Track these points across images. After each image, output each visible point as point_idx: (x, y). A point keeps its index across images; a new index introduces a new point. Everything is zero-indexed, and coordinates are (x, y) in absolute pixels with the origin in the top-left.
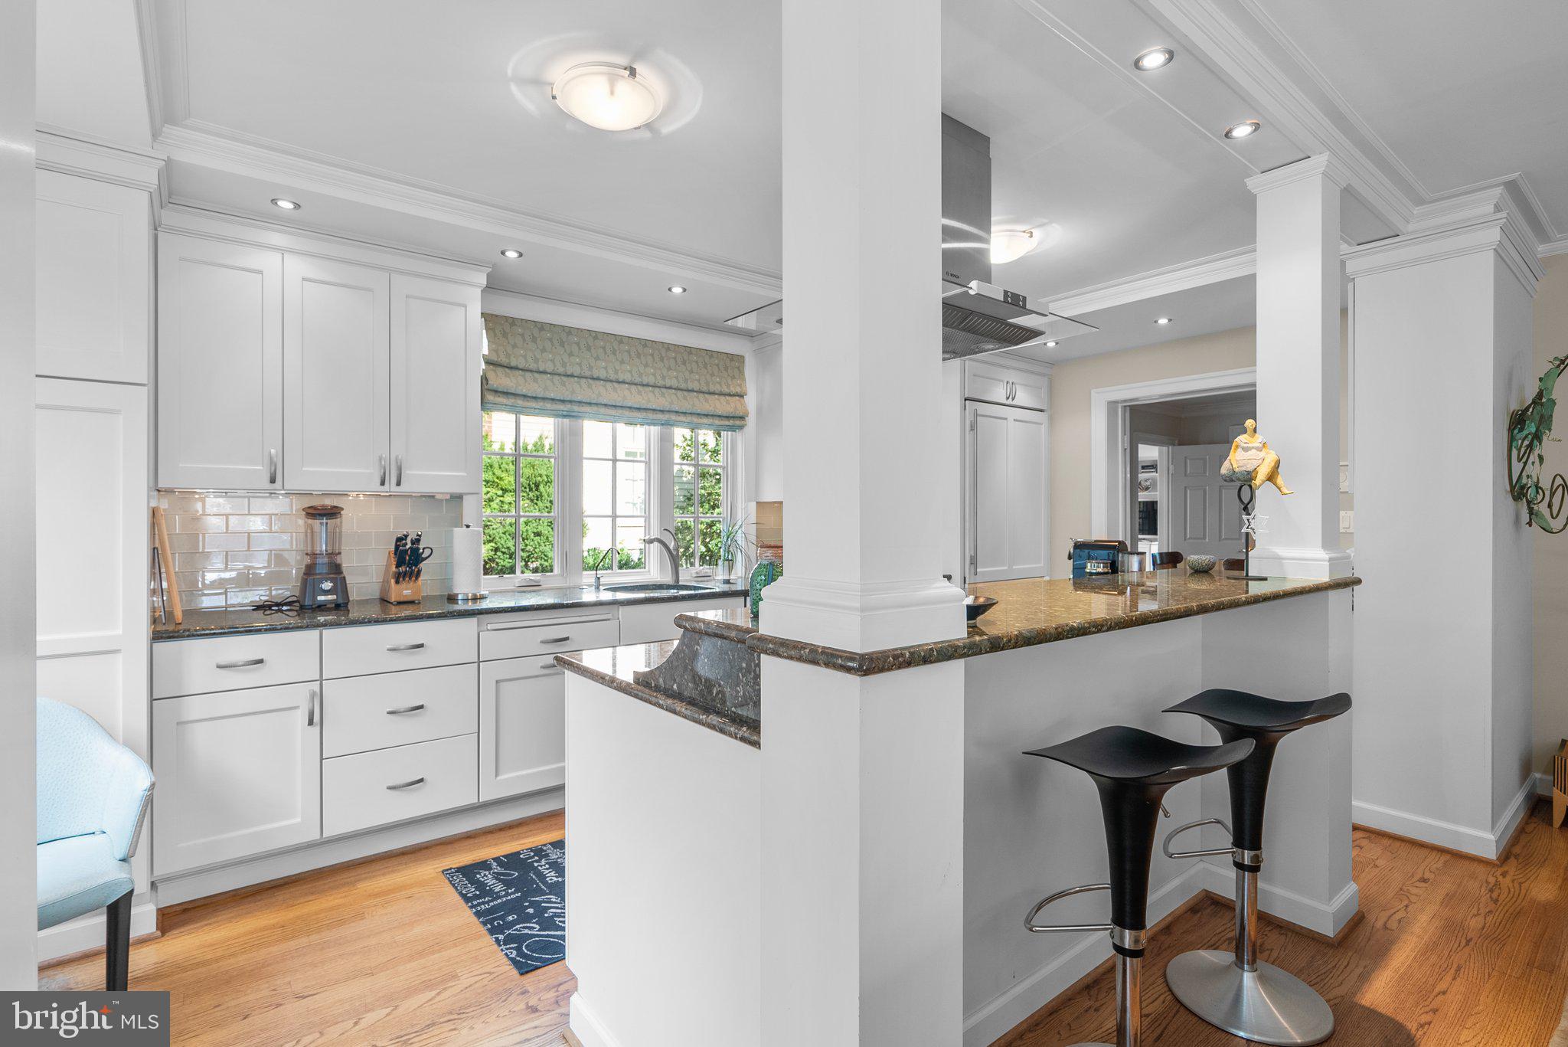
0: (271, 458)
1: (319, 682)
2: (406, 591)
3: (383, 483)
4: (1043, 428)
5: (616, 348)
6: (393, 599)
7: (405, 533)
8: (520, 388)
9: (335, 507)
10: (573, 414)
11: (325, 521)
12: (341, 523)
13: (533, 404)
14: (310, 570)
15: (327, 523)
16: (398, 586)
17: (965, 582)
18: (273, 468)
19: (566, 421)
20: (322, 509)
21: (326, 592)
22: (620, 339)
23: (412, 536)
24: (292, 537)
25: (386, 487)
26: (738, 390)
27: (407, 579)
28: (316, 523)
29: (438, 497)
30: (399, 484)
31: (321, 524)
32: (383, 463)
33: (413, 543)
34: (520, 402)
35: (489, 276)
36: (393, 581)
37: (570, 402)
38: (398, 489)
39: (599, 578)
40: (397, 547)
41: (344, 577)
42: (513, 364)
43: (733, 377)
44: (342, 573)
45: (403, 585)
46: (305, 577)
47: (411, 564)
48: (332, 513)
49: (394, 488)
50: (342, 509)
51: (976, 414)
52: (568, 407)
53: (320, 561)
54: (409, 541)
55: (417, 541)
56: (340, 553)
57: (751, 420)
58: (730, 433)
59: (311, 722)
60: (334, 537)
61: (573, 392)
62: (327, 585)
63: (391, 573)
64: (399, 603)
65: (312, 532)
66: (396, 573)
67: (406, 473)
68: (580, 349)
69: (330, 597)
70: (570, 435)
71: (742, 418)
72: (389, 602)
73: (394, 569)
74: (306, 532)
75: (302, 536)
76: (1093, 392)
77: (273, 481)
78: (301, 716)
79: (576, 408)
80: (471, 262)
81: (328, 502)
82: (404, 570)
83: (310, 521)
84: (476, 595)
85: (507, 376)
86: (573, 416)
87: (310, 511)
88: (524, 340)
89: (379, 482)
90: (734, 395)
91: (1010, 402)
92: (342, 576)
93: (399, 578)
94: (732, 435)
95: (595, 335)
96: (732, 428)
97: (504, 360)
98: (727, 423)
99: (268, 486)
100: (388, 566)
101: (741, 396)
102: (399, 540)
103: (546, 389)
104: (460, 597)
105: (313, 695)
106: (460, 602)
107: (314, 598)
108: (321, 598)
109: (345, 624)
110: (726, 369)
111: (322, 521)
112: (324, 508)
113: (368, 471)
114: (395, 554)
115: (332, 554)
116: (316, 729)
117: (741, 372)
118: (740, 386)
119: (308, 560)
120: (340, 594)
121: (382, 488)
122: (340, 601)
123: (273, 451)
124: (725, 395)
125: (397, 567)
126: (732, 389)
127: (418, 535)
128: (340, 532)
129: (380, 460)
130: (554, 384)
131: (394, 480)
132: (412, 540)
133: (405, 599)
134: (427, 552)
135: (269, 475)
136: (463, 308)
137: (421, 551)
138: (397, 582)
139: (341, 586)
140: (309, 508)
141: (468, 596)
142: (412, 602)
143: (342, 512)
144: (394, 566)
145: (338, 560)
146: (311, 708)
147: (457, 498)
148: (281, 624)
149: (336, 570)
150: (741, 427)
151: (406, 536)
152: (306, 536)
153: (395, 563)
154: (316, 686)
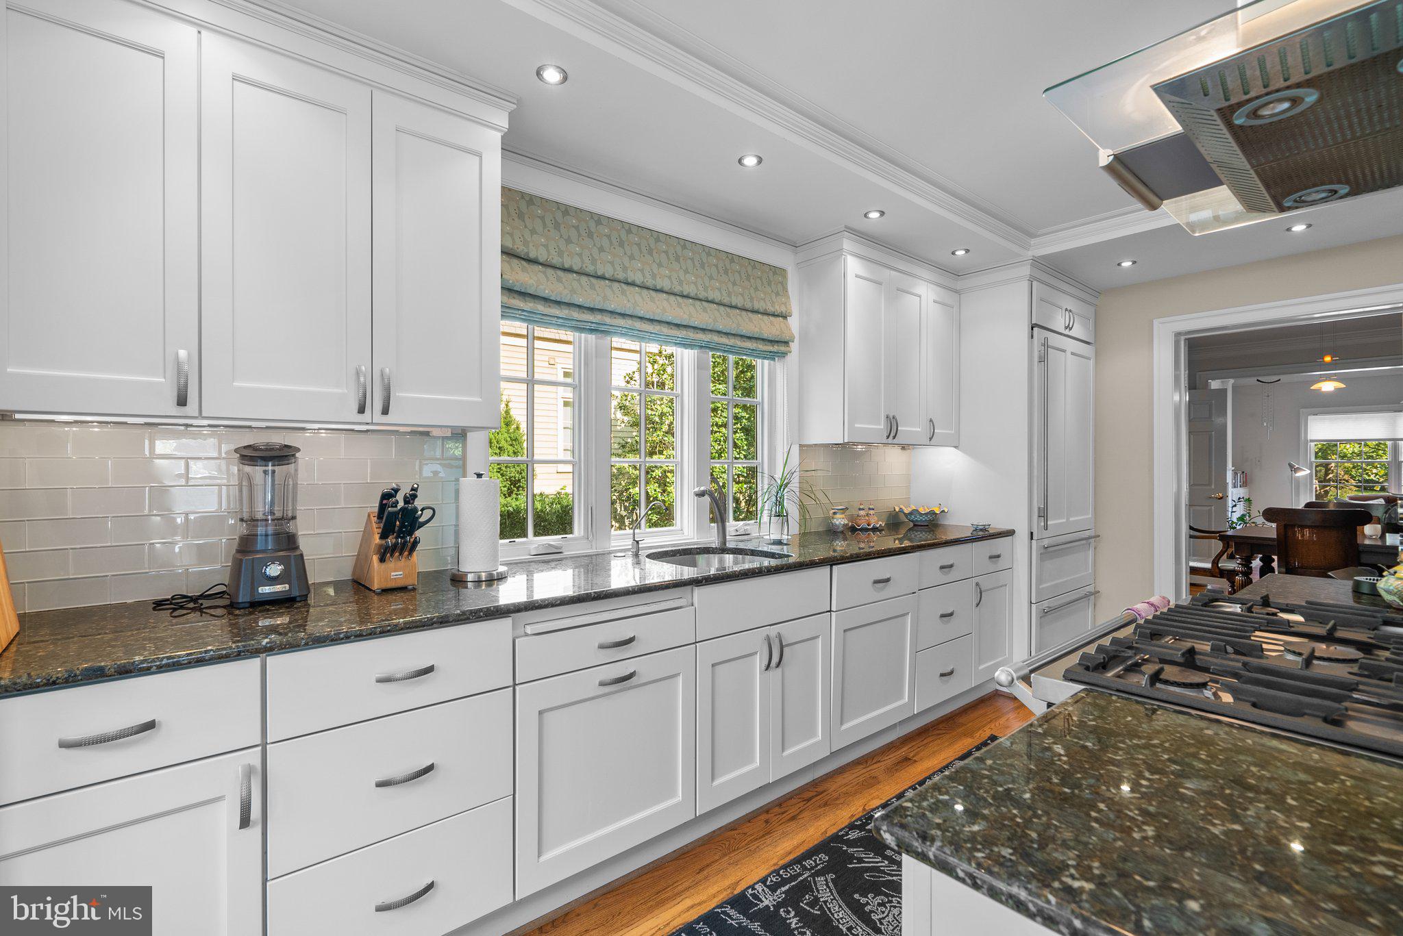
0: (179, 365)
1: (260, 748)
2: (394, 572)
3: (361, 410)
4: (1092, 362)
5: (653, 246)
6: (376, 586)
7: (394, 486)
8: (541, 287)
9: (286, 446)
10: (603, 328)
11: (270, 468)
12: (296, 470)
13: (555, 311)
14: (246, 545)
15: (273, 472)
16: (384, 565)
17: (1032, 539)
18: (182, 381)
19: (592, 338)
20: (266, 450)
21: (273, 580)
22: (658, 236)
23: (405, 490)
24: (220, 492)
25: (366, 417)
26: (783, 309)
27: (397, 554)
28: (257, 472)
29: (435, 432)
30: (385, 411)
31: (265, 472)
32: (362, 379)
33: (407, 501)
34: (541, 308)
35: (512, 116)
36: (375, 558)
37: (601, 311)
38: (385, 419)
39: (637, 542)
40: (382, 507)
41: (302, 555)
42: (532, 255)
43: (777, 294)
44: (297, 548)
45: (391, 564)
46: (239, 556)
47: (403, 532)
48: (282, 455)
49: (378, 418)
50: (298, 450)
51: (1046, 345)
52: (597, 318)
53: (260, 530)
54: (400, 497)
55: (411, 497)
56: (294, 518)
57: (794, 346)
58: (766, 362)
59: (245, 822)
60: (285, 492)
61: (605, 298)
62: (274, 570)
63: (373, 546)
64: (386, 591)
65: (251, 486)
66: (381, 546)
67: (397, 395)
68: (611, 243)
69: (279, 588)
70: (596, 357)
71: (786, 343)
72: (370, 590)
73: (377, 540)
74: (240, 486)
75: (235, 491)
76: (1156, 322)
77: (182, 401)
78: (229, 812)
79: (608, 319)
80: (491, 92)
81: (278, 439)
82: (394, 541)
83: (248, 469)
84: (491, 575)
85: (524, 270)
86: (603, 332)
87: (246, 453)
88: (545, 225)
89: (355, 407)
90: (778, 316)
91: (1067, 332)
92: (298, 553)
93: (385, 554)
94: (769, 365)
95: (629, 228)
96: (772, 356)
97: (521, 248)
98: (770, 348)
99: (174, 410)
100: (366, 535)
101: (785, 317)
102: (387, 496)
103: (573, 291)
104: (470, 577)
105: (249, 772)
106: (470, 585)
107: (254, 589)
108: (265, 590)
109: (306, 644)
110: (769, 284)
111: (266, 468)
112: (269, 448)
113: (340, 391)
114: (380, 516)
115: (282, 518)
116: (255, 832)
117: (785, 290)
118: (785, 304)
119: (243, 529)
120: (295, 582)
121: (361, 418)
122: (295, 593)
123: (183, 354)
124: (768, 314)
125: (381, 538)
126: (777, 307)
127: (413, 489)
128: (295, 485)
129: (358, 373)
130: (582, 287)
131: (378, 406)
132: (405, 497)
133: (393, 585)
134: (427, 514)
135: (175, 394)
136: (478, 158)
137: (420, 512)
138: (382, 560)
139: (296, 567)
140: (245, 447)
141: (479, 577)
142: (403, 589)
143: (298, 455)
144: (377, 537)
145: (291, 527)
146: (244, 794)
147: (460, 434)
148: (188, 655)
149: (288, 542)
150: (783, 355)
151: (396, 491)
152: (241, 491)
153: (380, 531)
154: (254, 757)
